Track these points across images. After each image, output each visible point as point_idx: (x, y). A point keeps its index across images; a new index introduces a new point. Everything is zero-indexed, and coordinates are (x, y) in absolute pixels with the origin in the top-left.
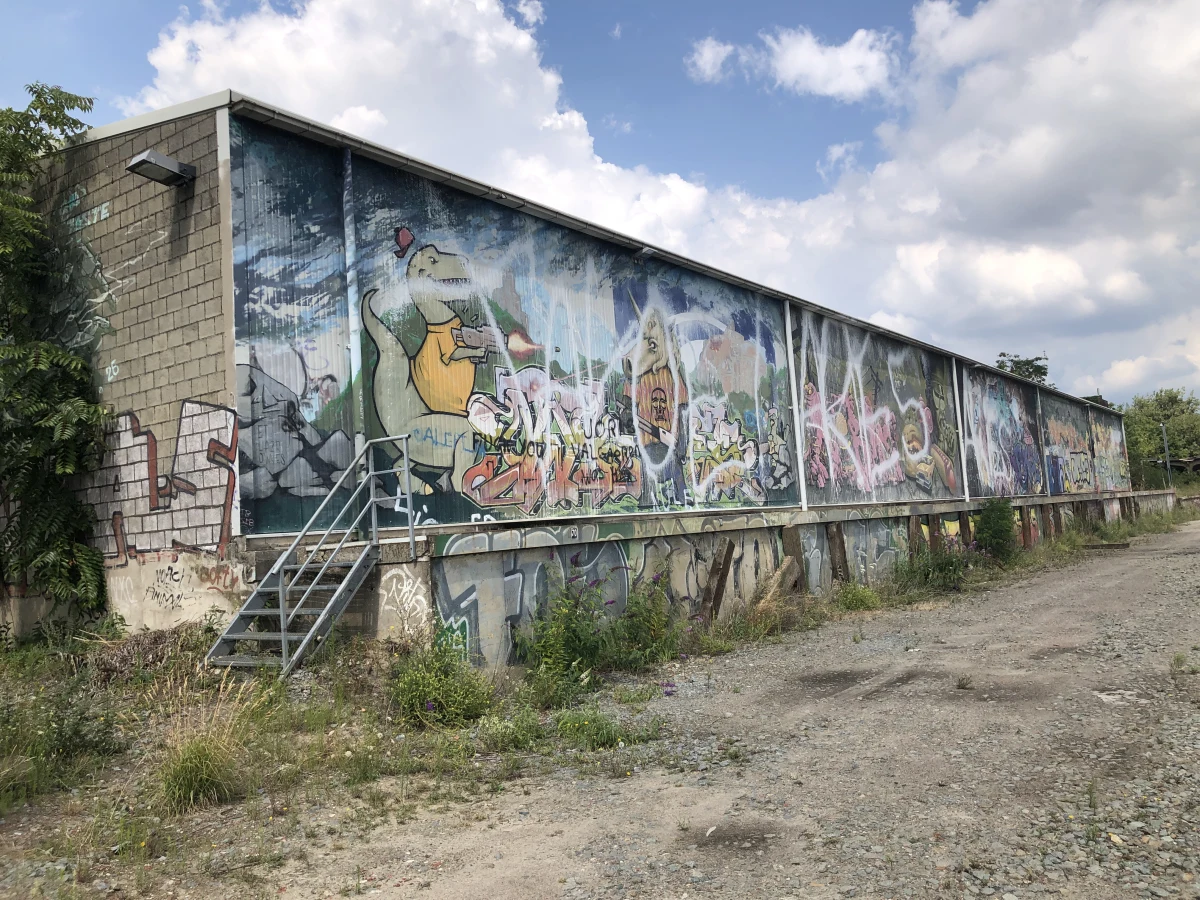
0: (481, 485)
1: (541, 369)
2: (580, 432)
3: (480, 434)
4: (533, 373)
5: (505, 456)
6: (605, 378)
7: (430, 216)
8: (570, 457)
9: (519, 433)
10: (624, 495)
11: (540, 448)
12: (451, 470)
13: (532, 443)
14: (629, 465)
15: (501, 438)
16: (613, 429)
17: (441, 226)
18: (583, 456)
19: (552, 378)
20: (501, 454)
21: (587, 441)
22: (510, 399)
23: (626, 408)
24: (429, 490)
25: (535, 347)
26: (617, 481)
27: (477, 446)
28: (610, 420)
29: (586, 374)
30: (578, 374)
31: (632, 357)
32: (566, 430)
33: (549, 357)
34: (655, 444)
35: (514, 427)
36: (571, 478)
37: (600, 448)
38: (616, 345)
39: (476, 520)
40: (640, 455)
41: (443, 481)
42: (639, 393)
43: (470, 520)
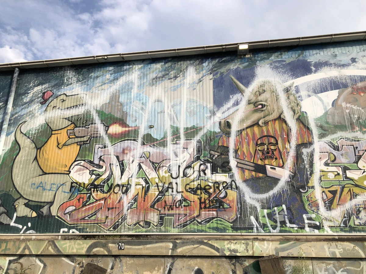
0: (72, 212)
1: (134, 140)
2: (167, 175)
3: (77, 183)
4: (126, 143)
5: (93, 194)
6: (198, 137)
7: (66, 81)
8: (154, 192)
9: (108, 180)
10: (213, 218)
11: (125, 188)
12: (51, 203)
13: (118, 185)
14: (222, 195)
15: (92, 184)
16: (204, 171)
17: (71, 84)
18: (167, 191)
19: (143, 144)
20: (91, 194)
21: (174, 181)
22: (103, 161)
23: (221, 154)
24: (34, 214)
25: (130, 129)
26: (205, 207)
27: (73, 189)
28: (201, 165)
29: (178, 138)
30: (169, 138)
31: (232, 119)
32: (152, 175)
33: (142, 132)
34: (259, 178)
35: (105, 177)
36: (152, 206)
37: (188, 184)
38: (214, 113)
39: (64, 232)
40: (237, 188)
41: (45, 210)
42: (239, 143)
43: (59, 232)
